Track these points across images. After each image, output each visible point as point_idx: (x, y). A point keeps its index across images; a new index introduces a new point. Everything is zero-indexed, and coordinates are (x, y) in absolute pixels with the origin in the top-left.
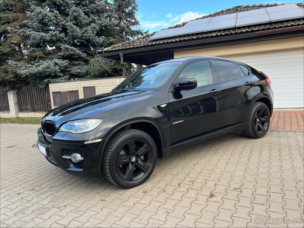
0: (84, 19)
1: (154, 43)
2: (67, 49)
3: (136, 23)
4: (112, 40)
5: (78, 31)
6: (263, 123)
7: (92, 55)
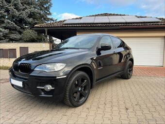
0: (21, 7)
1: (66, 26)
2: (9, 23)
3: (50, 14)
4: (36, 21)
5: (17, 13)
6: (130, 71)
7: (24, 29)
